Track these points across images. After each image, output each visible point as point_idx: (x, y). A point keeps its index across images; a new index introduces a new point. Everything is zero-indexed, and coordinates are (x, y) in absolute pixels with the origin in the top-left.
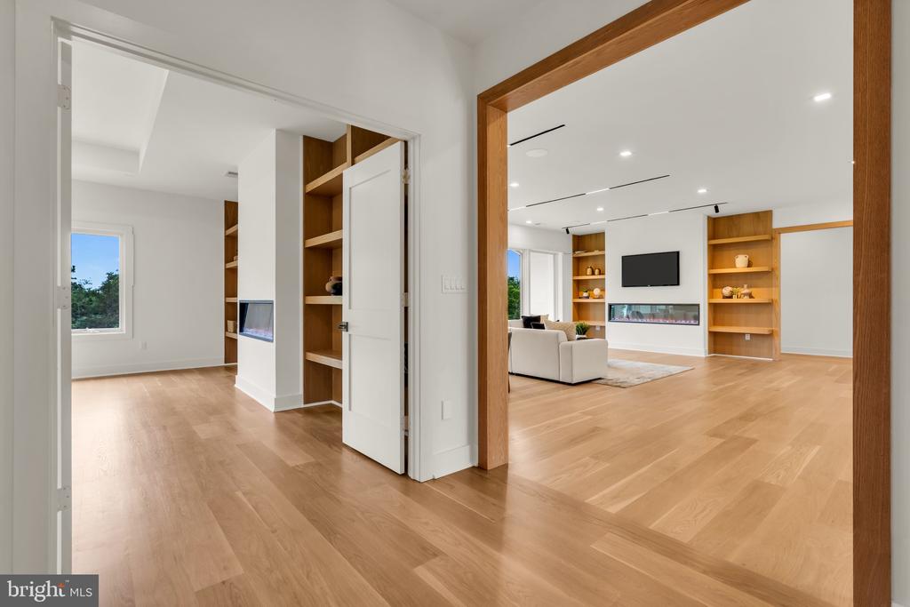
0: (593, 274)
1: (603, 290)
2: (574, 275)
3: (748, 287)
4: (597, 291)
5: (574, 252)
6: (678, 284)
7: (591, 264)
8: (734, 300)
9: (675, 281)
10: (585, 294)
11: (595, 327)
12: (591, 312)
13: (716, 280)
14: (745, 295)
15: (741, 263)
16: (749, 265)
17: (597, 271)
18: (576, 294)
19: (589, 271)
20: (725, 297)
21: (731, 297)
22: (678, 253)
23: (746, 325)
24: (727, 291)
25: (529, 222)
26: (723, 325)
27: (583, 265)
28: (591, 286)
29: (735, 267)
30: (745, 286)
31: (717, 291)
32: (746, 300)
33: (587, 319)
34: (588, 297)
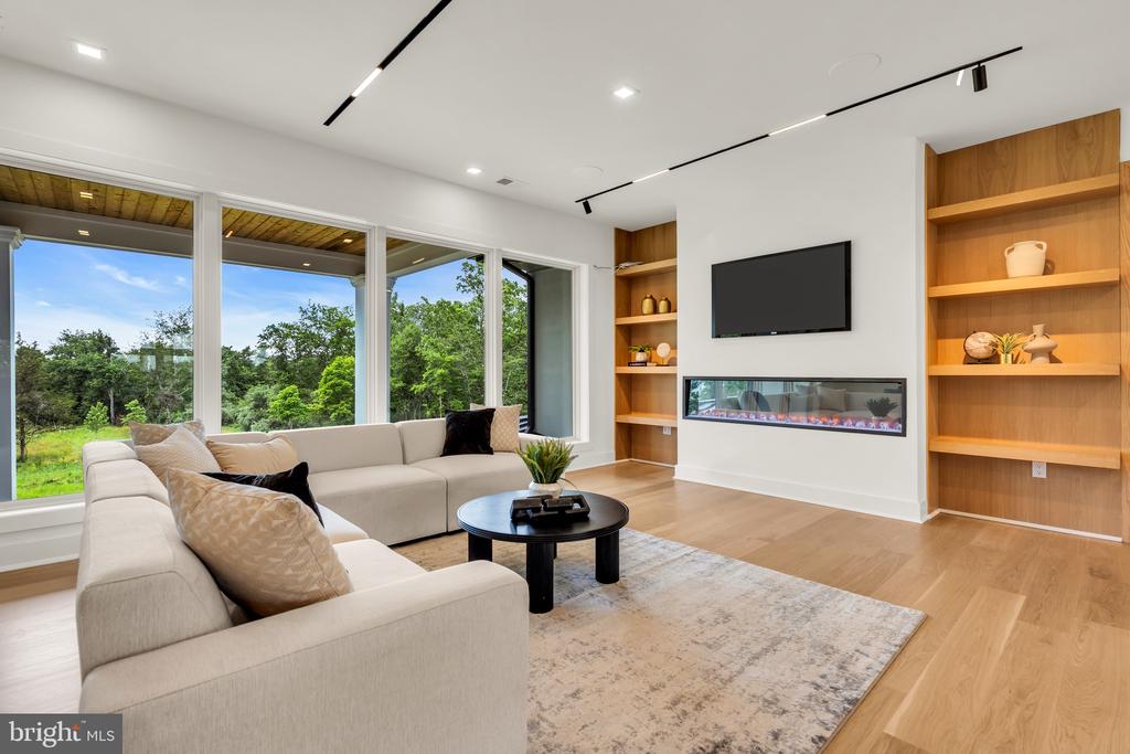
0: (655, 311)
1: (674, 347)
2: (618, 315)
3: (1046, 333)
4: (663, 350)
5: (618, 263)
6: (848, 327)
7: (653, 290)
8: (1005, 368)
9: (838, 317)
10: (640, 357)
11: (661, 428)
12: (654, 396)
13: (946, 315)
14: (1035, 353)
15: (1023, 264)
16: (1048, 269)
17: (662, 305)
18: (624, 357)
19: (647, 304)
20: (970, 360)
21: (993, 359)
22: (848, 245)
23: (1037, 436)
24: (979, 343)
25: (474, 171)
26: (963, 433)
27: (637, 293)
28: (653, 339)
29: (1006, 277)
30: (1038, 329)
31: (952, 346)
32: (1041, 367)
33: (646, 411)
34: (644, 363)
